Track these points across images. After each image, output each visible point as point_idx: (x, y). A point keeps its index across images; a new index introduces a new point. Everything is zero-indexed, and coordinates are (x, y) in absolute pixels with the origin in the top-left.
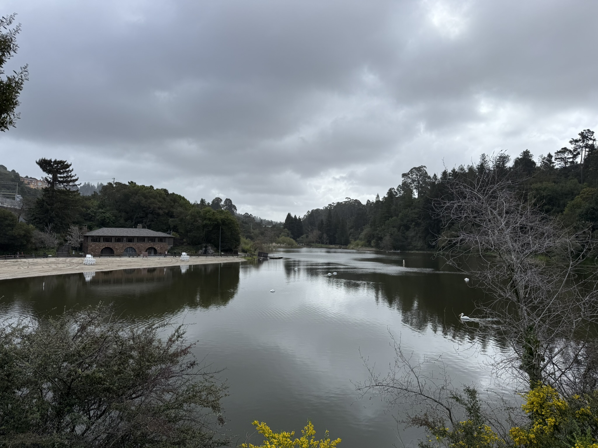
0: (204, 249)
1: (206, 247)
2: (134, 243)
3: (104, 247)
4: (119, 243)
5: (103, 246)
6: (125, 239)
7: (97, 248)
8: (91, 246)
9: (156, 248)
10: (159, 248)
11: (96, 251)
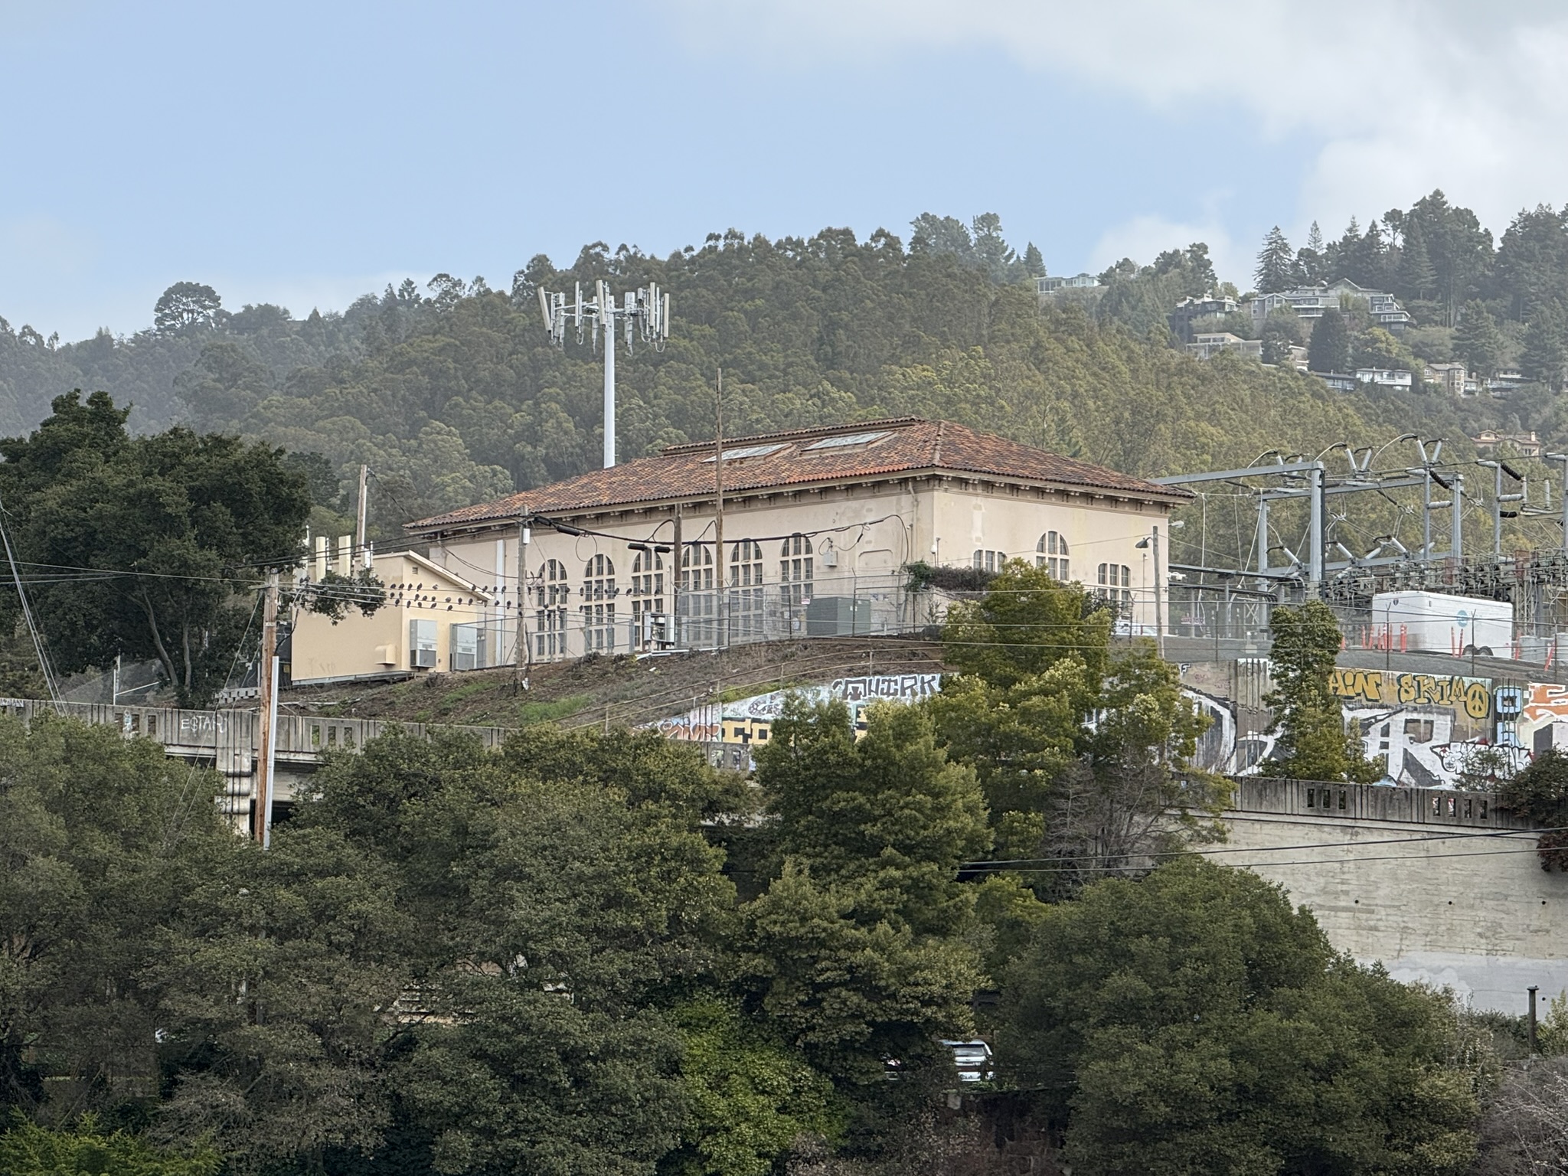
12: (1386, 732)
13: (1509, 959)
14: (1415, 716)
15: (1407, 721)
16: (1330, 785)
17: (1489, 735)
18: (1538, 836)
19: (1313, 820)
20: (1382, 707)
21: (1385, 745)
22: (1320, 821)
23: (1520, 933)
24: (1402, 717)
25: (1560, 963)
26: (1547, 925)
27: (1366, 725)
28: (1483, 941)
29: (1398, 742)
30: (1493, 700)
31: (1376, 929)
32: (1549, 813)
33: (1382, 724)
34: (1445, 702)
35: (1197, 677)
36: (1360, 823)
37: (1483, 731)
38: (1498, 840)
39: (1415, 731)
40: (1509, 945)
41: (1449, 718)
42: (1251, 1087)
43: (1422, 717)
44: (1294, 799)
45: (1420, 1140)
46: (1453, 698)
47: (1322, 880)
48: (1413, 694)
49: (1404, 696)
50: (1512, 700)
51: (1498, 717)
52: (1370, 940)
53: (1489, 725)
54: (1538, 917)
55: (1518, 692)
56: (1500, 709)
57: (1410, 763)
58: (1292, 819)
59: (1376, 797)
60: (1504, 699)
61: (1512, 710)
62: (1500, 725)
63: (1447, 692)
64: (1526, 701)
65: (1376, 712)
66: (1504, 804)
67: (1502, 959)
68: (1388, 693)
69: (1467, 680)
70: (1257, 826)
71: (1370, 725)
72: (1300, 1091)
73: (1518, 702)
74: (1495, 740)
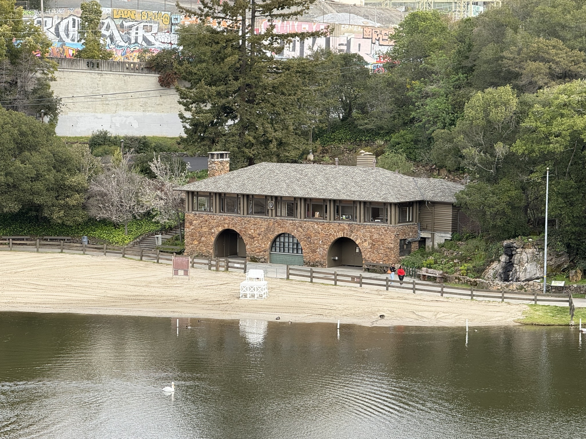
0: (503, 258)
1: (510, 252)
2: (297, 221)
3: (221, 229)
4: (258, 218)
5: (218, 226)
6: (271, 205)
7: (205, 229)
8: (191, 224)
9: (357, 243)
10: (366, 244)
11: (203, 239)
12: (137, 29)
13: (150, 113)
14: (146, 24)
15: (144, 26)
16: (94, 61)
17: (170, 30)
18: (159, 75)
19: (89, 71)
20: (136, 21)
21: (137, 33)
22: (91, 71)
23: (153, 105)
24: (143, 24)
25: (166, 114)
26: (162, 103)
27: (130, 27)
28: (142, 108)
29: (141, 32)
30: (171, 19)
31: (108, 104)
32: (162, 69)
33: (136, 27)
34: (156, 19)
35: (77, 12)
36: (103, 72)
37: (168, 28)
38: (147, 77)
39: (147, 29)
40: (150, 109)
41: (157, 25)
42: (11, 184)
43: (149, 24)
44: (83, 65)
45: (68, 197)
46: (158, 18)
47: (91, 90)
48: (146, 17)
49: (143, 18)
50: (177, 19)
51: (172, 24)
52: (106, 108)
53: (170, 27)
54: (159, 100)
55: (179, 16)
56: (173, 22)
57: (145, 39)
58: (82, 71)
59: (108, 64)
60: (174, 19)
61: (177, 22)
62: (173, 27)
63: (156, 17)
64: (181, 19)
65: (134, 23)
66: (148, 66)
67: (148, 113)
68: (138, 17)
69: (163, 13)
70: (71, 73)
71: (132, 27)
72: (26, 186)
73: (179, 19)
74: (171, 32)
